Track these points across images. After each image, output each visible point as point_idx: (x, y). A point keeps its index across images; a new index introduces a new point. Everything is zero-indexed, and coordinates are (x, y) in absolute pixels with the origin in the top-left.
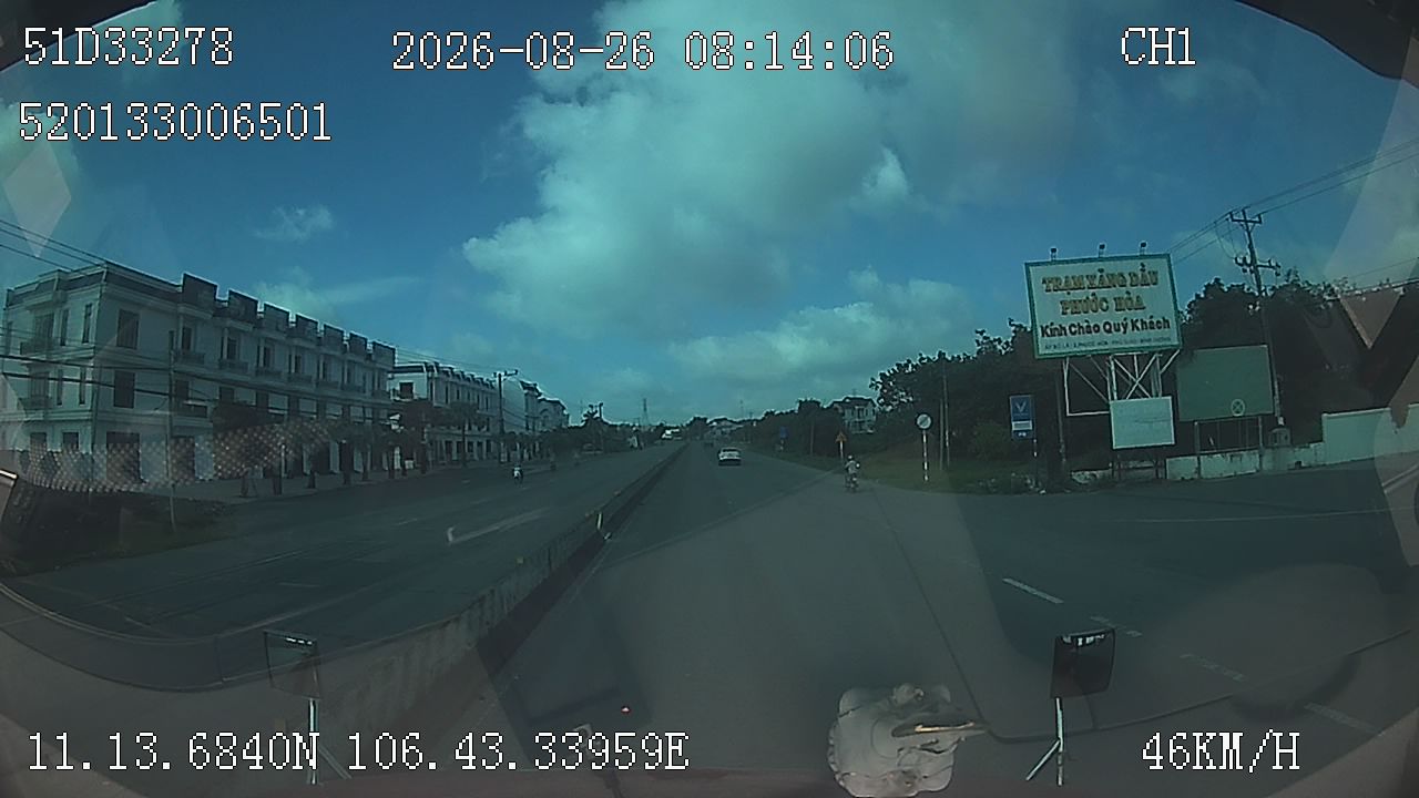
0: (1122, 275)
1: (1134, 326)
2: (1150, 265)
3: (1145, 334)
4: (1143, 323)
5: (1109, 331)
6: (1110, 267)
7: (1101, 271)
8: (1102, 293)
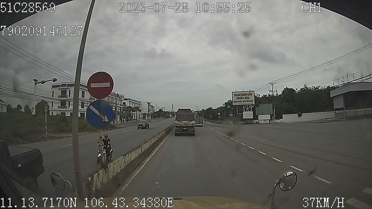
0: (246, 94)
1: (248, 101)
2: (251, 92)
3: (249, 102)
4: (249, 101)
5: (243, 102)
6: (245, 93)
7: (243, 93)
8: (243, 96)
